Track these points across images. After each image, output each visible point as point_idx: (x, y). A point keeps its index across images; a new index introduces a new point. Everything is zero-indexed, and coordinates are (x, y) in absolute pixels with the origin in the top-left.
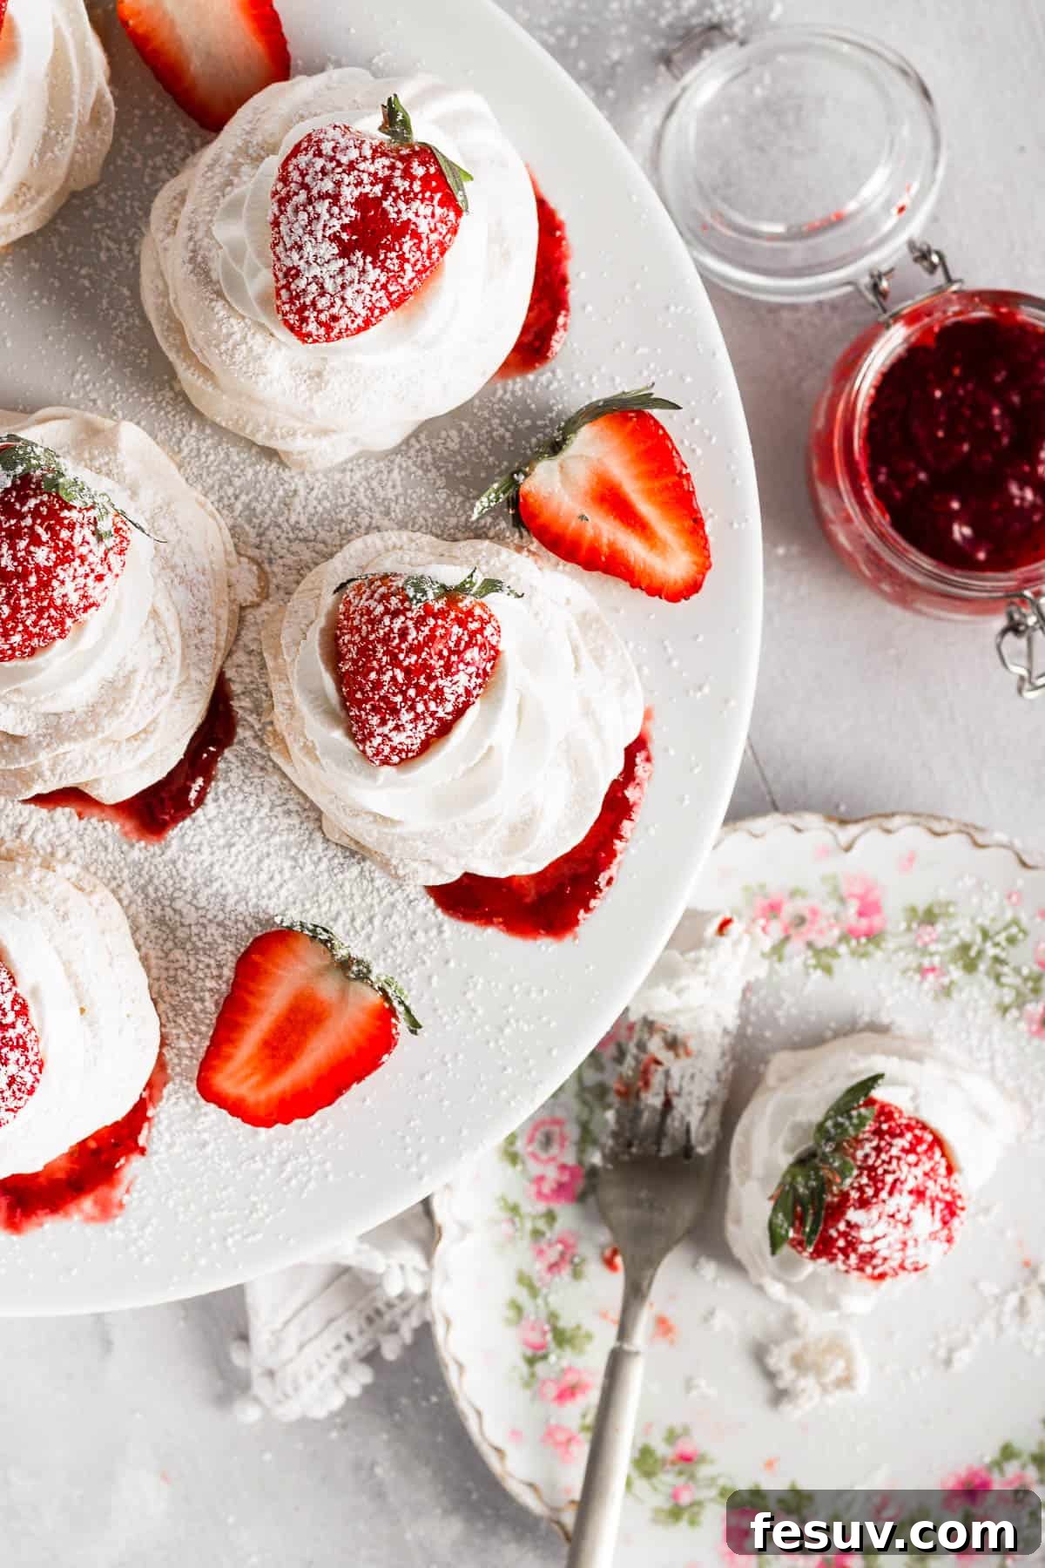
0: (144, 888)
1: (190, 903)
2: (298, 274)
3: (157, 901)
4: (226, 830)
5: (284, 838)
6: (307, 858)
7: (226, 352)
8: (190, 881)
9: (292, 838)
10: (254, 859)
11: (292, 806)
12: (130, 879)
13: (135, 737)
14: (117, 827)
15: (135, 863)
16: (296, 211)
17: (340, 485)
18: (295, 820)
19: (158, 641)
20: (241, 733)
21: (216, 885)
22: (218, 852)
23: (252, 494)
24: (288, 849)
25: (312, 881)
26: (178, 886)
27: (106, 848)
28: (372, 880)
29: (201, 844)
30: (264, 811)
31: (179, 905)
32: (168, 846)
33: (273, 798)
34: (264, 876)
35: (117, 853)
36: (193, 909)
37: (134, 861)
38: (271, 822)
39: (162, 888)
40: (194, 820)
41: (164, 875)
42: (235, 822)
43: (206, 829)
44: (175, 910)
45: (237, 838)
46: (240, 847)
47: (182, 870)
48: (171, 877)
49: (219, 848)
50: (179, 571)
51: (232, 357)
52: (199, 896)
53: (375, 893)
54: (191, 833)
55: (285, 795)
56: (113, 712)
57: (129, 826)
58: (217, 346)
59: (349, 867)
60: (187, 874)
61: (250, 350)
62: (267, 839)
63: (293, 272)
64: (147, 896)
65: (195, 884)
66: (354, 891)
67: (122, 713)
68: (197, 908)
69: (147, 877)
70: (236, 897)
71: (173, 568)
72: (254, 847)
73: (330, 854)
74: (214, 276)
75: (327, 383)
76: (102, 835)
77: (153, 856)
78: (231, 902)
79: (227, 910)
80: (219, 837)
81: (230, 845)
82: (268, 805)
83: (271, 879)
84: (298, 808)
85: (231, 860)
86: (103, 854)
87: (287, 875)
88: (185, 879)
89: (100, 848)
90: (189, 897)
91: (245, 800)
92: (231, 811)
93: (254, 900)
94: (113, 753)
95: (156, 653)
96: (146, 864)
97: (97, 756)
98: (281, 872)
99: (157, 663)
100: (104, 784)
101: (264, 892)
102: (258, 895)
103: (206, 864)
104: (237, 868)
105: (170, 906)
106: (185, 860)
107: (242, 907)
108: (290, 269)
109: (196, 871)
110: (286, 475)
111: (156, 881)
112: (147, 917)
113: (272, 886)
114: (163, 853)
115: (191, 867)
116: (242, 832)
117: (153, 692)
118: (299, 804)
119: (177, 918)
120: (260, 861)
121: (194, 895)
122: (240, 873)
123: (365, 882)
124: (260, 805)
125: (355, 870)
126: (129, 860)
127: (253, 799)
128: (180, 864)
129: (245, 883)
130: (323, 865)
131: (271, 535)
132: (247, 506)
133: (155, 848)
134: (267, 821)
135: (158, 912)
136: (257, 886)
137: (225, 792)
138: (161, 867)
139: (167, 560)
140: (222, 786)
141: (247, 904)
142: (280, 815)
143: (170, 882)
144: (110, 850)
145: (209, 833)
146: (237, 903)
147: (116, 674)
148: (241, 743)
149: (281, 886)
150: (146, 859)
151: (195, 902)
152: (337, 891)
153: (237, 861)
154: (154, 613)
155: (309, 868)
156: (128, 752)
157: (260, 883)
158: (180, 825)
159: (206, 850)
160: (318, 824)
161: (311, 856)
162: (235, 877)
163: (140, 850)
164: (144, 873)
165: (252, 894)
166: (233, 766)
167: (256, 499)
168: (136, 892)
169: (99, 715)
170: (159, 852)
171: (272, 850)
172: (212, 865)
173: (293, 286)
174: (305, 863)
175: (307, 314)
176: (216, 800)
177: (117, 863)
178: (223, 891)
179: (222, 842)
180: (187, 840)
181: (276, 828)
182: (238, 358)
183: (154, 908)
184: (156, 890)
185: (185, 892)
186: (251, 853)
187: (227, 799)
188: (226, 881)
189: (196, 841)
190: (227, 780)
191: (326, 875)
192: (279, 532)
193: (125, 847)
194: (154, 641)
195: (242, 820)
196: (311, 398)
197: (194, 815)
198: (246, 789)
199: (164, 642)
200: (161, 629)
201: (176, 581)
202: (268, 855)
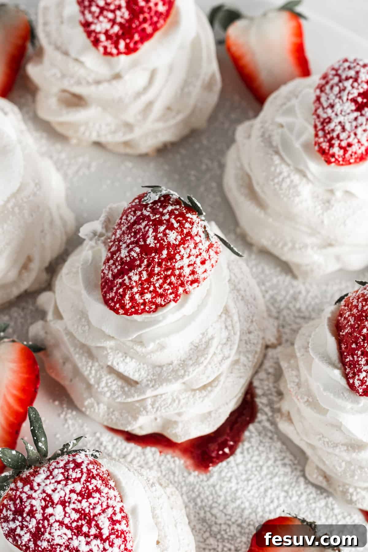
0: (194, 500)
1: (222, 511)
2: (330, 120)
3: (202, 508)
4: (246, 471)
5: (281, 479)
6: (294, 492)
7: (278, 183)
8: (223, 498)
9: (286, 479)
10: (262, 489)
11: (287, 461)
12: (187, 493)
13: (204, 387)
14: (182, 462)
15: (190, 484)
16: (332, 88)
17: (326, 291)
18: (288, 470)
19: (226, 327)
20: (260, 417)
21: (238, 502)
22: (241, 483)
23: (275, 291)
24: (283, 486)
25: (296, 506)
26: (215, 500)
27: (174, 473)
28: (333, 509)
29: (231, 477)
30: (270, 462)
31: (215, 511)
32: (211, 476)
33: (277, 455)
34: (267, 500)
35: (180, 477)
36: (223, 515)
37: (190, 482)
38: (274, 469)
39: (206, 501)
40: (228, 463)
41: (208, 493)
42: (252, 467)
43: (235, 469)
44: (212, 515)
45: (253, 476)
46: (254, 481)
47: (218, 491)
48: (212, 494)
49: (242, 480)
50: (242, 293)
51: (281, 185)
52: (227, 507)
53: (334, 518)
54: (226, 470)
55: (283, 455)
56: (197, 363)
57: (189, 462)
58: (273, 180)
59: (319, 500)
60: (221, 494)
61: (292, 181)
62: (271, 479)
63: (327, 120)
64: (196, 504)
65: (225, 500)
66: (322, 515)
67: (202, 363)
68: (226, 515)
69: (197, 493)
70: (250, 511)
71: (238, 291)
72: (262, 483)
73: (308, 491)
74: (274, 144)
75: (333, 206)
76: (173, 466)
77: (202, 481)
78: (246, 512)
79: (244, 517)
80: (242, 474)
81: (248, 480)
82: (273, 459)
83: (272, 502)
84: (290, 462)
85: (249, 488)
86: (172, 477)
87: (282, 499)
88: (220, 496)
89: (171, 473)
90: (221, 508)
91: (259, 455)
92: (250, 460)
93: (261, 514)
94: (191, 397)
95: (225, 334)
96: (198, 486)
97: (181, 397)
98: (278, 499)
99: (225, 341)
100: (180, 425)
101: (267, 509)
102: (264, 511)
103: (234, 489)
104: (252, 493)
105: (209, 511)
106: (221, 486)
107: (253, 517)
108: (325, 119)
109: (227, 492)
110: (295, 283)
111: (202, 496)
112: (195, 516)
113: (272, 507)
114: (208, 480)
115: (224, 490)
116: (256, 473)
117: (220, 357)
118: (291, 460)
119: (213, 519)
120: (266, 491)
121: (225, 507)
122: (253, 496)
123: (328, 510)
124: (268, 459)
125: (323, 503)
126: (187, 482)
127: (264, 456)
128: (218, 488)
129: (256, 503)
130: (304, 497)
131: (285, 312)
132: (272, 297)
133: (203, 476)
134: (271, 469)
135: (202, 515)
136: (263, 506)
137: (248, 449)
138: (206, 488)
139: (235, 286)
140: (246, 445)
141: (256, 515)
142: (280, 466)
143: (211, 498)
144: (177, 474)
145: (236, 472)
146: (250, 514)
147: (201, 340)
148: (260, 422)
149: (277, 507)
150: (197, 483)
151: (225, 511)
152: (311, 514)
153: (252, 489)
154: (226, 311)
155: (295, 498)
156: (200, 398)
157: (265, 504)
158: (220, 464)
159: (234, 481)
160: (302, 473)
161: (296, 491)
162: (250, 498)
163: (195, 476)
164: (195, 490)
165: (259, 509)
166: (253, 435)
167: (277, 294)
168: (189, 501)
169: (187, 365)
170: (205, 479)
171: (273, 486)
172: (237, 490)
173: (326, 128)
174: (292, 494)
175: (333, 142)
176: (242, 453)
177: (179, 483)
178: (243, 506)
179: (244, 477)
180: (223, 474)
181: (277, 473)
182: (284, 186)
183: (200, 512)
184: (202, 501)
185: (219, 504)
186: (261, 485)
187: (248, 453)
188: (245, 500)
189: (229, 475)
190: (250, 442)
191: (305, 504)
192: (288, 312)
193: (186, 474)
194: (223, 327)
195: (257, 467)
196: (323, 214)
197: (229, 460)
198: (261, 448)
199: (230, 328)
200: (229, 320)
201: (240, 298)
202: (271, 488)
